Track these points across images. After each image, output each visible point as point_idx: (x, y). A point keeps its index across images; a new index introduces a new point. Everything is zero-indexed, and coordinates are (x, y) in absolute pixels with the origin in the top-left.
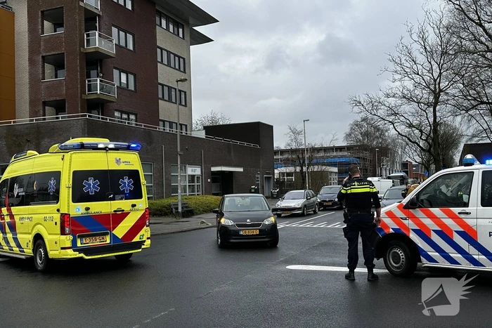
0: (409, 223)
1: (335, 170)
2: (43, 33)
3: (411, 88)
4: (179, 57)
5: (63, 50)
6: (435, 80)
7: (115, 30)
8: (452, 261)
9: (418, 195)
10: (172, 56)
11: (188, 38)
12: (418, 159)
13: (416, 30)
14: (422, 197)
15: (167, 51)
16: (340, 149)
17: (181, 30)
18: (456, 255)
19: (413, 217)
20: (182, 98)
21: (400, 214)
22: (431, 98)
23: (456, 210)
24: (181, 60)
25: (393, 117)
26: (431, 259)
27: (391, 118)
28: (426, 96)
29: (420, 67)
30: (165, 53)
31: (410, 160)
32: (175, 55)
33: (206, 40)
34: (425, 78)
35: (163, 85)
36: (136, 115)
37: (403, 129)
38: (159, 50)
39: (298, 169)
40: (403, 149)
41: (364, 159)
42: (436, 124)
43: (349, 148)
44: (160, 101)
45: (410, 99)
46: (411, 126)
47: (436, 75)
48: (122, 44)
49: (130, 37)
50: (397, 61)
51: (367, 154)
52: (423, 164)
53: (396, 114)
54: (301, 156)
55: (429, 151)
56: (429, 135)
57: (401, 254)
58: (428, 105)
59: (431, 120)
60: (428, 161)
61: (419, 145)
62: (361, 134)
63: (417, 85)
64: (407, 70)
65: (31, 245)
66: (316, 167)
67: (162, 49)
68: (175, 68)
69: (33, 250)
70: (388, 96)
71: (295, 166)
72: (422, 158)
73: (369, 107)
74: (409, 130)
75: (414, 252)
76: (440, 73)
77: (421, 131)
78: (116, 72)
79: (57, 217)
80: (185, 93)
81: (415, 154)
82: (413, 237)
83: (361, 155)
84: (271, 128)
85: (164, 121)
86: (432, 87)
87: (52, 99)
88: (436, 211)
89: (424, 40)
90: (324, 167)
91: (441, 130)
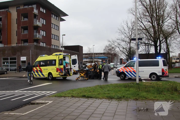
0: (125, 70)
1: (101, 60)
2: (21, 20)
3: (124, 38)
4: (57, 26)
5: (28, 25)
6: (130, 36)
7: (41, 19)
8: (132, 76)
9: (126, 65)
10: (55, 26)
11: (59, 20)
12: (125, 58)
13: (125, 21)
14: (127, 65)
15: (54, 24)
16: (101, 54)
17: (58, 18)
18: (132, 75)
19: (125, 69)
20: (58, 38)
21: (123, 68)
22: (129, 41)
23: (132, 67)
24: (58, 27)
25: (119, 45)
26: (128, 76)
27: (118, 46)
28: (128, 40)
29: (126, 31)
30: (53, 25)
31: (122, 58)
32: (56, 25)
33: (63, 20)
34: (127, 35)
35: (53, 34)
36: (46, 43)
37: (121, 49)
38: (52, 24)
39: (90, 60)
40: (121, 54)
41: (109, 57)
42: (130, 48)
43: (104, 54)
44: (52, 39)
45: (123, 41)
46: (124, 48)
47: (130, 34)
48: (43, 23)
49: (45, 21)
50: (120, 30)
51: (110, 56)
52: (126, 59)
53: (120, 45)
54: (91, 56)
55: (128, 56)
56: (128, 51)
57: (123, 75)
58: (128, 42)
59: (129, 47)
60: (128, 58)
61: (125, 54)
62: (108, 49)
63: (125, 37)
64: (123, 32)
65: (47, 75)
66: (96, 59)
67: (53, 24)
68: (56, 29)
69: (48, 76)
70: (117, 39)
71: (89, 59)
72: (126, 57)
73: (112, 43)
74: (123, 49)
75: (125, 75)
76: (132, 34)
77: (126, 50)
78: (41, 31)
79: (56, 69)
80: (58, 36)
81: (124, 56)
82: (125, 72)
83: (108, 56)
84: (82, 47)
85: (53, 45)
86: (129, 38)
87: (24, 39)
88: (129, 68)
89: (127, 24)
90: (98, 60)
91: (132, 49)
